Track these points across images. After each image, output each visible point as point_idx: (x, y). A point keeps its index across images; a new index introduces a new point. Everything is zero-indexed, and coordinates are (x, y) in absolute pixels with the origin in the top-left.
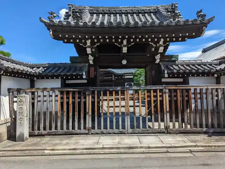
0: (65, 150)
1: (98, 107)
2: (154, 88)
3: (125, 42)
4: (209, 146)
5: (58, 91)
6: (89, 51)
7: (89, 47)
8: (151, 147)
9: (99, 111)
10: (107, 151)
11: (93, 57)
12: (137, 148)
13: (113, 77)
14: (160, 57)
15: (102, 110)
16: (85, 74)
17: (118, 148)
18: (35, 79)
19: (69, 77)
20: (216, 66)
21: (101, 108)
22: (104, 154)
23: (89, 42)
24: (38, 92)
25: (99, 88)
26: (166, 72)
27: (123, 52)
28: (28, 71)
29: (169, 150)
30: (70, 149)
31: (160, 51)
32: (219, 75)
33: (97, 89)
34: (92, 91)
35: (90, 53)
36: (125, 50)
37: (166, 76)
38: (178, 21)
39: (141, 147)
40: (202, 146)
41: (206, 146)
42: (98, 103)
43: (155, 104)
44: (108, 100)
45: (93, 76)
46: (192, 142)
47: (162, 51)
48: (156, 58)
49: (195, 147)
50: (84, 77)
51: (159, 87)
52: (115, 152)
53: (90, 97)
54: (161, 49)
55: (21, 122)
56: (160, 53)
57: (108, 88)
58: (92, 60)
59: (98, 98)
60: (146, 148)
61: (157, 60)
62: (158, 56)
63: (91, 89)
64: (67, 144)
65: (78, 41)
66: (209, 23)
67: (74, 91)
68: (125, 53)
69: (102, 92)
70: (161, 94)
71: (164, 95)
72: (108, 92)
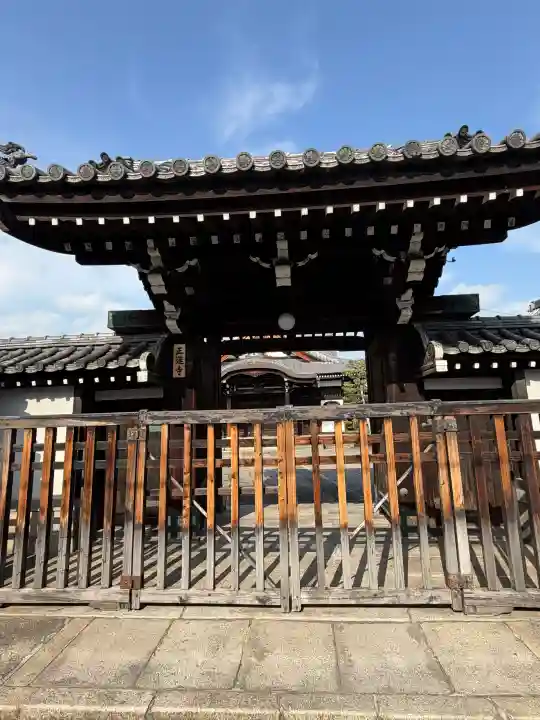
2: (397, 413)
6: (157, 284)
7: (157, 270)
11: (180, 310)
13: (287, 384)
14: (413, 300)
16: (145, 367)
23: (156, 255)
25: (175, 415)
26: (439, 352)
27: (279, 283)
31: (410, 278)
33: (168, 418)
35: (163, 290)
36: (283, 276)
37: (442, 366)
43: (401, 480)
45: (182, 375)
47: (420, 277)
48: (400, 305)
50: (142, 377)
51: (416, 407)
53: (143, 450)
54: (416, 271)
56: (414, 285)
58: (177, 318)
61: (402, 312)
62: (403, 298)
63: (147, 417)
67: (97, 428)
68: (284, 288)
69: (187, 433)
70: (427, 436)
71: (440, 441)
72: (210, 431)
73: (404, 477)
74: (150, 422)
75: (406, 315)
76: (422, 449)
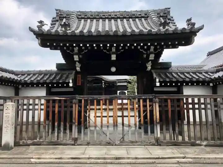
0: (51, 158)
1: (85, 117)
2: (144, 97)
3: (114, 50)
4: (198, 158)
5: (44, 99)
6: (76, 58)
7: (76, 54)
8: (138, 158)
9: (86, 123)
10: (93, 161)
11: (80, 64)
12: (123, 158)
13: (103, 84)
14: (151, 64)
15: (88, 120)
16: (71, 82)
17: (105, 158)
18: (20, 86)
19: (60, 85)
20: (212, 75)
21: (88, 118)
22: (90, 163)
23: (76, 49)
24: (24, 100)
25: (86, 97)
26: (157, 80)
27: (112, 59)
28: (14, 79)
29: (157, 161)
30: (56, 159)
31: (150, 59)
32: (215, 84)
33: (84, 97)
34: (79, 100)
35: (78, 60)
36: (114, 57)
37: (158, 84)
38: (167, 30)
39: (129, 158)
40: (191, 158)
41: (194, 158)
42: (86, 112)
43: (144, 114)
44: (95, 109)
45: (80, 84)
46: (181, 154)
48: (147, 65)
49: (183, 158)
50: (71, 85)
51: (149, 96)
52: (101, 162)
53: (77, 106)
54: (152, 57)
55: (7, 130)
57: (95, 96)
58: (80, 67)
59: (85, 107)
60: (133, 159)
61: (148, 67)
62: (149, 63)
63: (78, 97)
64: (53, 153)
65: (65, 48)
66: (198, 32)
67: (60, 99)
68: (114, 60)
69: (89, 101)
70: (151, 104)
72: (95, 101)
73: (145, 114)
74: (79, 98)
75: (149, 68)
76: (150, 107)
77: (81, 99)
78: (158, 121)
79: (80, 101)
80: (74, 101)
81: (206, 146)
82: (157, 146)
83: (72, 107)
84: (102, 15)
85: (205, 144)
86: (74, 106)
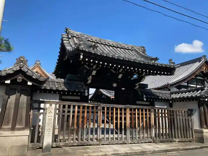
2: (145, 108)
3: (121, 70)
25: (108, 105)
26: (144, 96)
37: (145, 99)
50: (87, 94)
53: (101, 112)
55: (49, 132)
61: (137, 86)
62: (137, 83)
69: (110, 109)
71: (151, 113)
72: (115, 109)
74: (103, 106)
76: (149, 114)
77: (104, 106)
78: (153, 125)
79: (103, 108)
80: (99, 108)
81: (178, 142)
82: (153, 143)
83: (97, 113)
84: (103, 42)
85: (178, 141)
86: (99, 111)
